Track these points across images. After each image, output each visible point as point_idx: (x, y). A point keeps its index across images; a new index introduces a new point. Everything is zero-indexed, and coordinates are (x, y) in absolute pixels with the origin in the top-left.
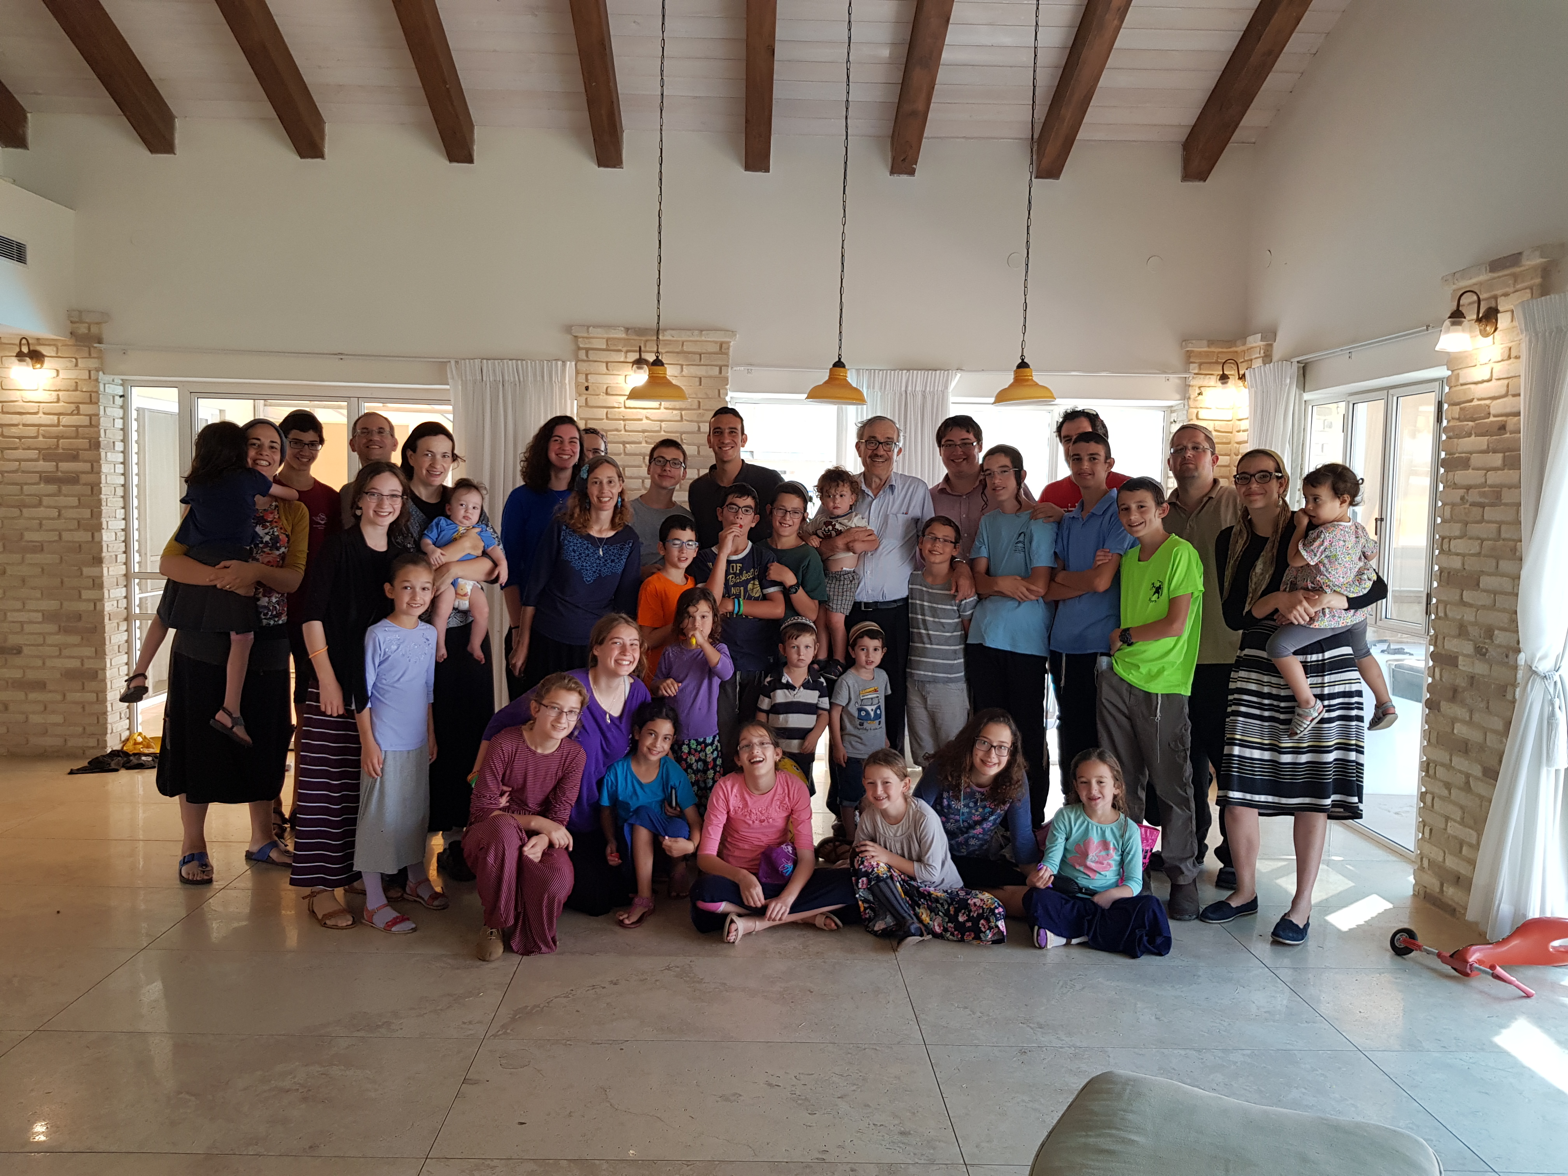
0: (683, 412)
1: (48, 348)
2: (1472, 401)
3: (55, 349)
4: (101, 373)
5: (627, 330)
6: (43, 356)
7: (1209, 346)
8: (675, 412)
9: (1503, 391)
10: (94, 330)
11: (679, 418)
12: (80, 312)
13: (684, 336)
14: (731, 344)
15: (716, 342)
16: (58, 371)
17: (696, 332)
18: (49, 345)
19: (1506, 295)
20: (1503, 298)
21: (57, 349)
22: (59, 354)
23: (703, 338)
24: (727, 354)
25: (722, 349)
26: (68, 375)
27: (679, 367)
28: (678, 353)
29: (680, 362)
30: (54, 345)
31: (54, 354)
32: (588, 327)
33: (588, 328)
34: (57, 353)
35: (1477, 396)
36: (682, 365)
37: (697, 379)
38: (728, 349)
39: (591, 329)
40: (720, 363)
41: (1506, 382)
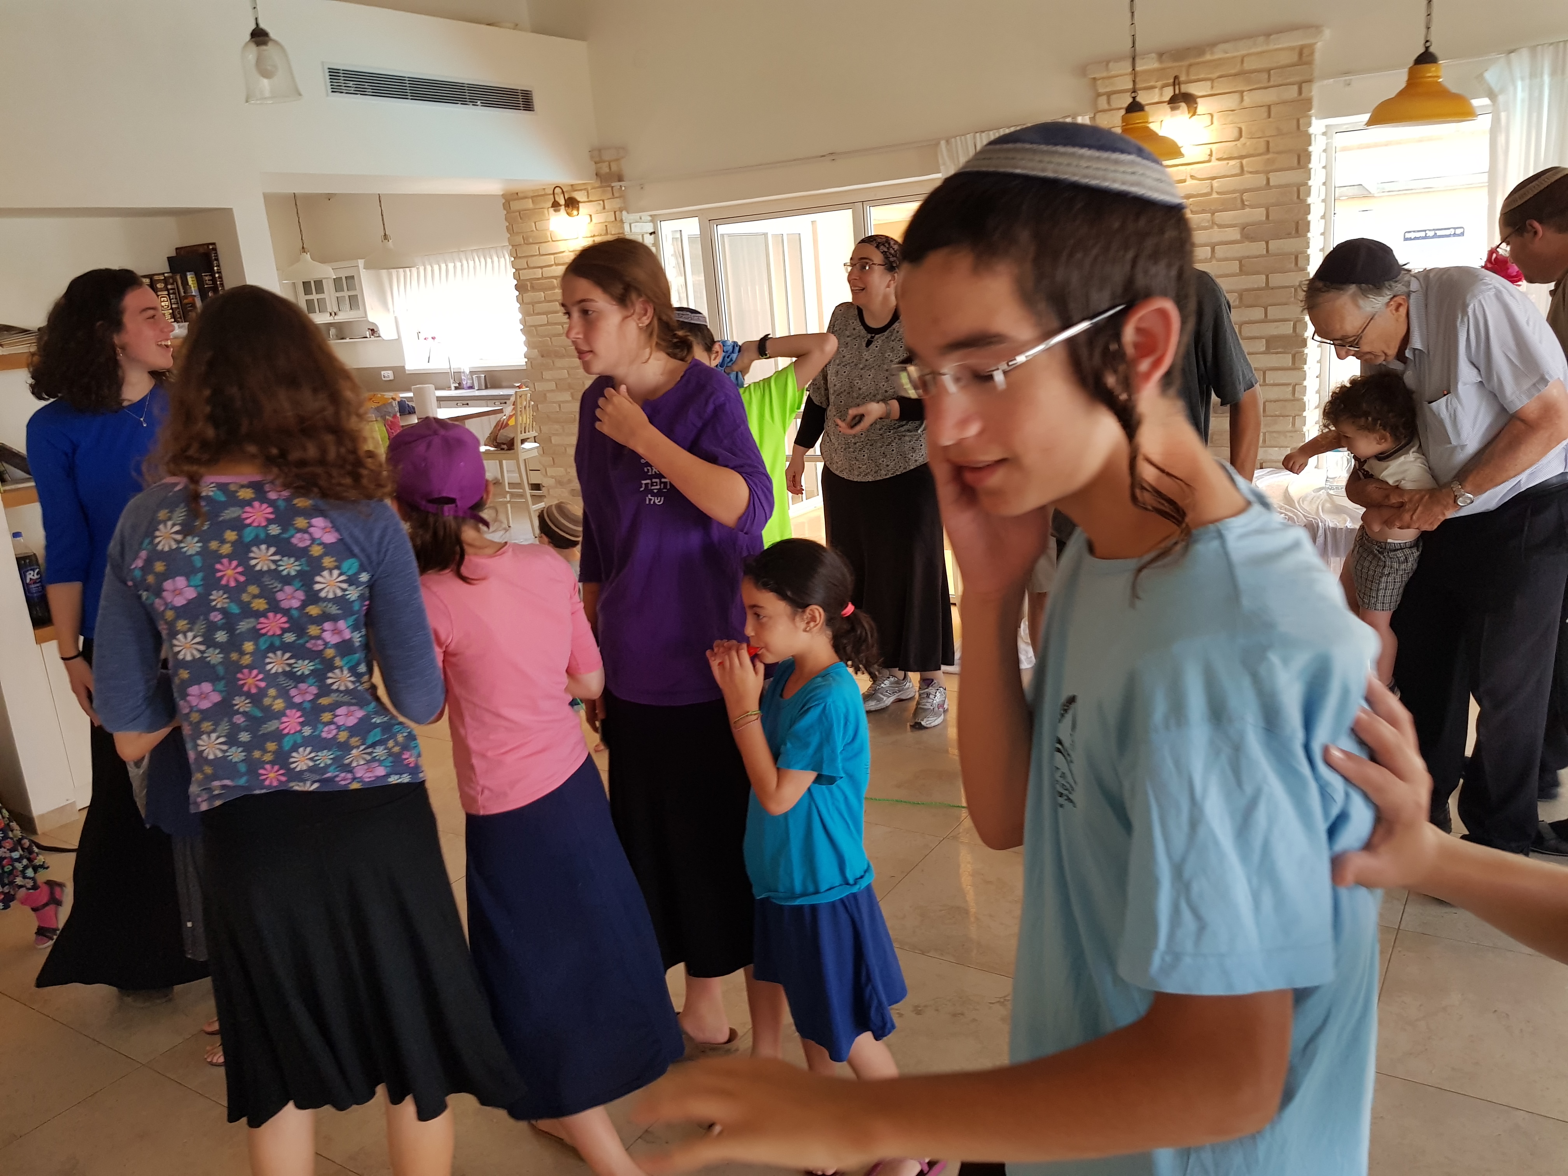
0: (1244, 161)
1: (580, 192)
3: (586, 194)
4: (624, 213)
5: (1161, 55)
6: (578, 202)
8: (1232, 162)
10: (614, 168)
11: (1237, 171)
12: (600, 150)
13: (1242, 49)
14: (1319, 45)
15: (1292, 49)
16: (591, 216)
17: (1261, 39)
18: (581, 190)
21: (588, 192)
22: (590, 199)
23: (1272, 46)
24: (1310, 63)
25: (1304, 56)
26: (598, 219)
27: (1236, 96)
28: (1235, 75)
29: (1240, 89)
30: (585, 189)
31: (586, 200)
32: (1108, 63)
33: (1107, 65)
34: (588, 198)
36: (1242, 92)
37: (1265, 109)
38: (1312, 53)
39: (1111, 65)
40: (1298, 79)
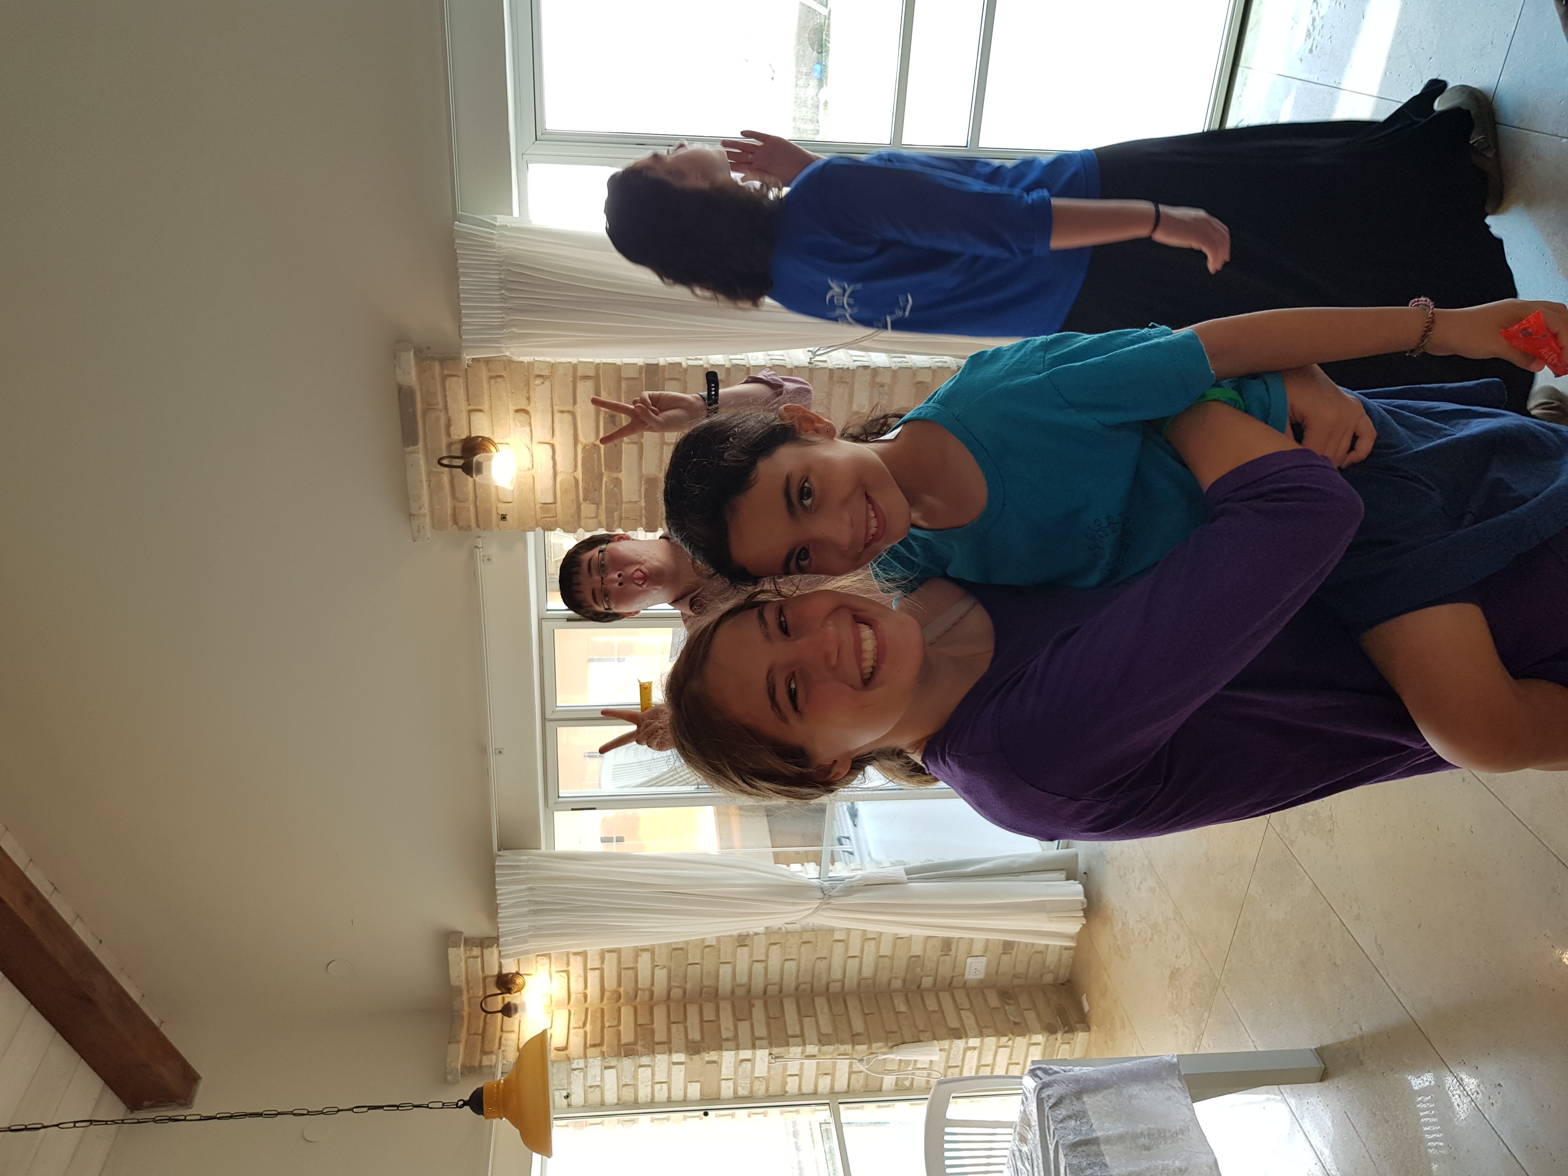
2: (576, 481)
7: (459, 1042)
9: (567, 417)
19: (448, 425)
20: (452, 429)
35: (570, 469)
41: (557, 416)
